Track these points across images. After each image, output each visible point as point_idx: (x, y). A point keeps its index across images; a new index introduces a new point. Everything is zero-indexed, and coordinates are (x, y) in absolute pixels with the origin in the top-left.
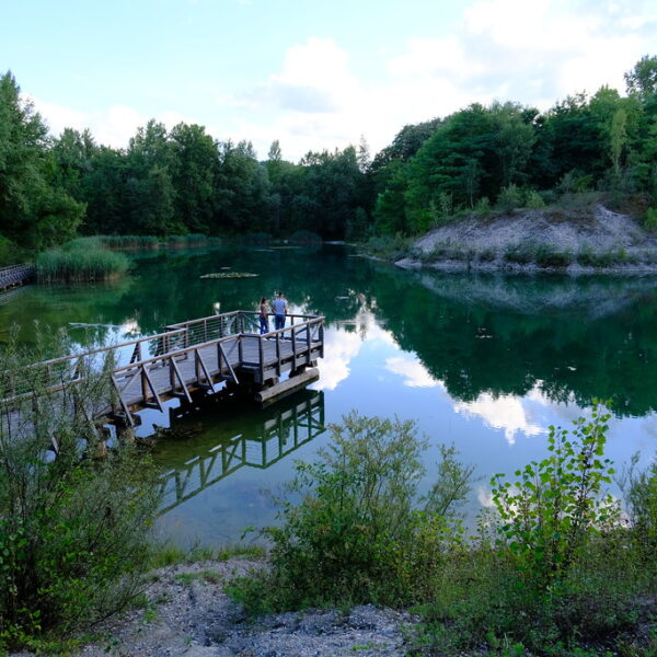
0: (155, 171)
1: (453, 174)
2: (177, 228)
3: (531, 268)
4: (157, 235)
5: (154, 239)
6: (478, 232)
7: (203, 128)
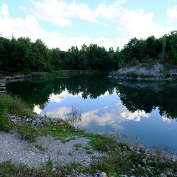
0: (82, 55)
1: (126, 55)
2: (88, 68)
3: (130, 78)
4: (82, 70)
5: (81, 71)
6: (127, 69)
7: (97, 45)
